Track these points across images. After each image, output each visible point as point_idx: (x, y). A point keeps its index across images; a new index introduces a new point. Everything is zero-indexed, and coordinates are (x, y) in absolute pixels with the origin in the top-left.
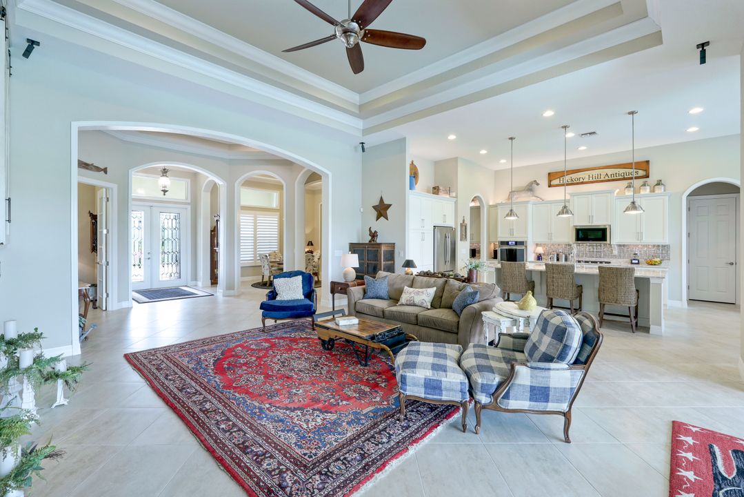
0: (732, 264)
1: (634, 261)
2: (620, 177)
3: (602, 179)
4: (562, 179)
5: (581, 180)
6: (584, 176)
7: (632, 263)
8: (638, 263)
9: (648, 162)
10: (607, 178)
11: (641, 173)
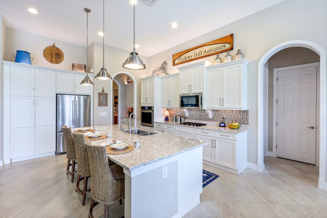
0: (313, 128)
1: (221, 125)
2: (214, 52)
3: (203, 55)
4: (180, 59)
5: (191, 58)
6: (192, 54)
7: (220, 126)
8: (224, 126)
9: (232, 35)
10: (205, 54)
11: (228, 46)
